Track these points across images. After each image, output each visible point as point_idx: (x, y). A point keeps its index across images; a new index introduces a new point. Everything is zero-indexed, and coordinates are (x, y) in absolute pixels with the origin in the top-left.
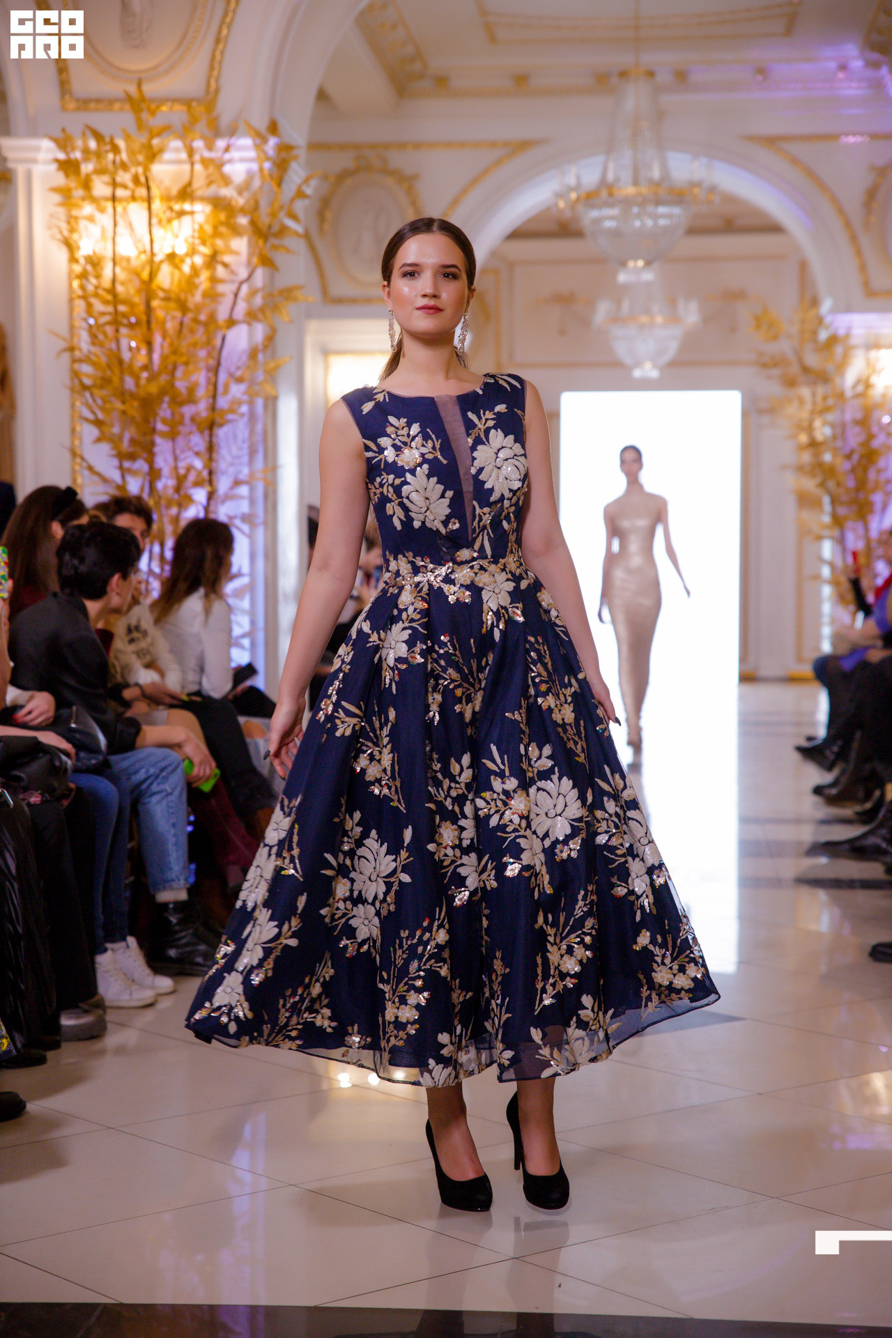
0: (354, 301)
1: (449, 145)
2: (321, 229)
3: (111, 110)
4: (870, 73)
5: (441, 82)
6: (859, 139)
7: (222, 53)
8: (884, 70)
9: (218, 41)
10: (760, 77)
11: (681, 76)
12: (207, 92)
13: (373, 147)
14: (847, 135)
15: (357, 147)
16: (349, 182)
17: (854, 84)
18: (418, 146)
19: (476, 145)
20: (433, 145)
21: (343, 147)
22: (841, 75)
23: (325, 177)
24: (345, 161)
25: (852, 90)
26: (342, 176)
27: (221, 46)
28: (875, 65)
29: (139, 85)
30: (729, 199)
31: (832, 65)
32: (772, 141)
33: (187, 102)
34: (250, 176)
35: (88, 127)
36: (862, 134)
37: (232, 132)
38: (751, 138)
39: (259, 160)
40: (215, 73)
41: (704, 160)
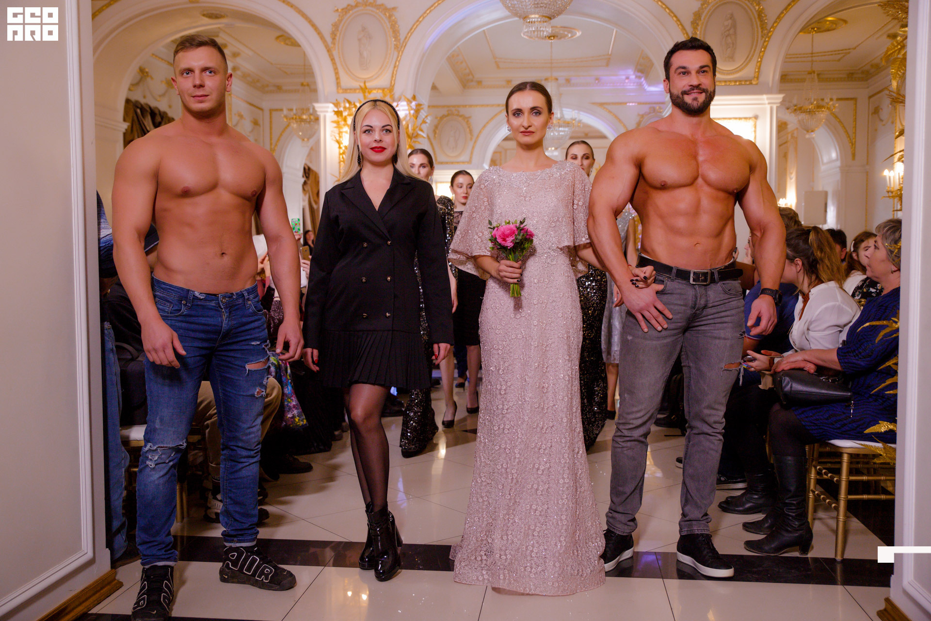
0: (447, 163)
1: (482, 106)
2: (435, 136)
3: (355, 93)
4: (637, 80)
5: (479, 82)
6: (634, 104)
7: (396, 71)
8: (643, 79)
9: (395, 67)
10: (597, 82)
11: (568, 81)
12: (391, 85)
13: (454, 106)
14: (630, 103)
15: (448, 106)
16: (445, 119)
17: (632, 84)
18: (471, 106)
19: (493, 105)
20: (477, 106)
21: (443, 107)
22: (627, 81)
23: (436, 118)
24: (444, 112)
25: (631, 86)
26: (442, 118)
27: (396, 69)
28: (640, 78)
29: (365, 83)
30: (587, 126)
31: (624, 77)
32: (602, 105)
33: (383, 89)
34: (406, 116)
35: (345, 99)
36: (635, 103)
37: (399, 100)
38: (594, 103)
39: (409, 110)
40: (394, 78)
41: (576, 111)
